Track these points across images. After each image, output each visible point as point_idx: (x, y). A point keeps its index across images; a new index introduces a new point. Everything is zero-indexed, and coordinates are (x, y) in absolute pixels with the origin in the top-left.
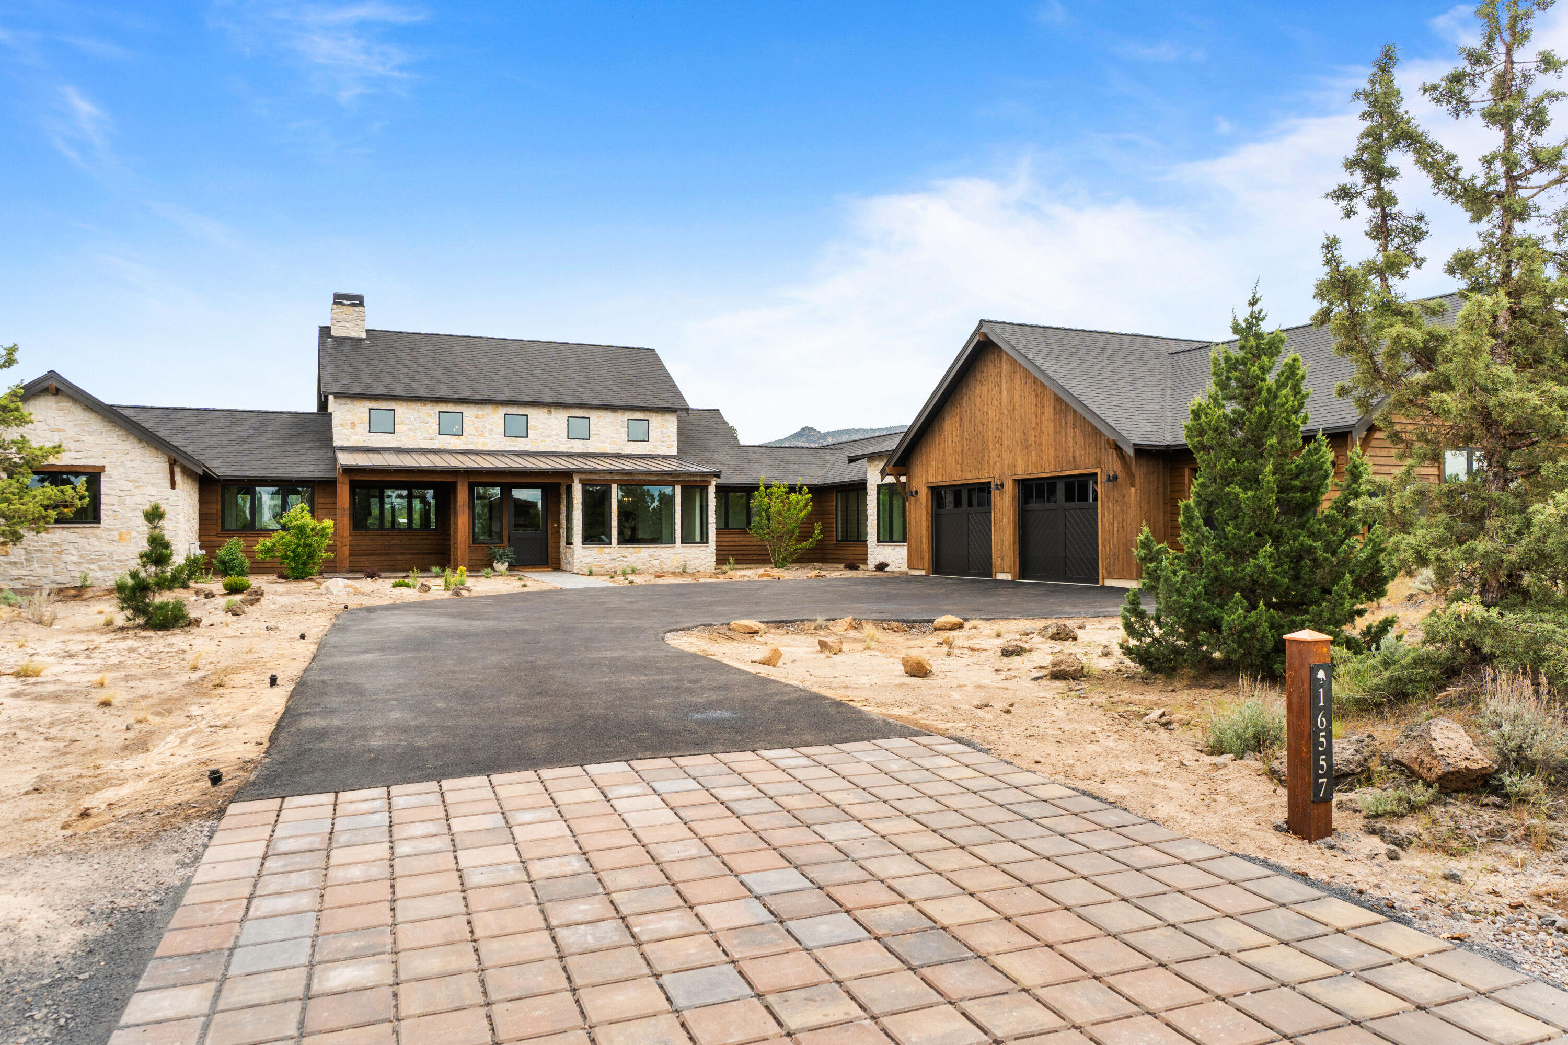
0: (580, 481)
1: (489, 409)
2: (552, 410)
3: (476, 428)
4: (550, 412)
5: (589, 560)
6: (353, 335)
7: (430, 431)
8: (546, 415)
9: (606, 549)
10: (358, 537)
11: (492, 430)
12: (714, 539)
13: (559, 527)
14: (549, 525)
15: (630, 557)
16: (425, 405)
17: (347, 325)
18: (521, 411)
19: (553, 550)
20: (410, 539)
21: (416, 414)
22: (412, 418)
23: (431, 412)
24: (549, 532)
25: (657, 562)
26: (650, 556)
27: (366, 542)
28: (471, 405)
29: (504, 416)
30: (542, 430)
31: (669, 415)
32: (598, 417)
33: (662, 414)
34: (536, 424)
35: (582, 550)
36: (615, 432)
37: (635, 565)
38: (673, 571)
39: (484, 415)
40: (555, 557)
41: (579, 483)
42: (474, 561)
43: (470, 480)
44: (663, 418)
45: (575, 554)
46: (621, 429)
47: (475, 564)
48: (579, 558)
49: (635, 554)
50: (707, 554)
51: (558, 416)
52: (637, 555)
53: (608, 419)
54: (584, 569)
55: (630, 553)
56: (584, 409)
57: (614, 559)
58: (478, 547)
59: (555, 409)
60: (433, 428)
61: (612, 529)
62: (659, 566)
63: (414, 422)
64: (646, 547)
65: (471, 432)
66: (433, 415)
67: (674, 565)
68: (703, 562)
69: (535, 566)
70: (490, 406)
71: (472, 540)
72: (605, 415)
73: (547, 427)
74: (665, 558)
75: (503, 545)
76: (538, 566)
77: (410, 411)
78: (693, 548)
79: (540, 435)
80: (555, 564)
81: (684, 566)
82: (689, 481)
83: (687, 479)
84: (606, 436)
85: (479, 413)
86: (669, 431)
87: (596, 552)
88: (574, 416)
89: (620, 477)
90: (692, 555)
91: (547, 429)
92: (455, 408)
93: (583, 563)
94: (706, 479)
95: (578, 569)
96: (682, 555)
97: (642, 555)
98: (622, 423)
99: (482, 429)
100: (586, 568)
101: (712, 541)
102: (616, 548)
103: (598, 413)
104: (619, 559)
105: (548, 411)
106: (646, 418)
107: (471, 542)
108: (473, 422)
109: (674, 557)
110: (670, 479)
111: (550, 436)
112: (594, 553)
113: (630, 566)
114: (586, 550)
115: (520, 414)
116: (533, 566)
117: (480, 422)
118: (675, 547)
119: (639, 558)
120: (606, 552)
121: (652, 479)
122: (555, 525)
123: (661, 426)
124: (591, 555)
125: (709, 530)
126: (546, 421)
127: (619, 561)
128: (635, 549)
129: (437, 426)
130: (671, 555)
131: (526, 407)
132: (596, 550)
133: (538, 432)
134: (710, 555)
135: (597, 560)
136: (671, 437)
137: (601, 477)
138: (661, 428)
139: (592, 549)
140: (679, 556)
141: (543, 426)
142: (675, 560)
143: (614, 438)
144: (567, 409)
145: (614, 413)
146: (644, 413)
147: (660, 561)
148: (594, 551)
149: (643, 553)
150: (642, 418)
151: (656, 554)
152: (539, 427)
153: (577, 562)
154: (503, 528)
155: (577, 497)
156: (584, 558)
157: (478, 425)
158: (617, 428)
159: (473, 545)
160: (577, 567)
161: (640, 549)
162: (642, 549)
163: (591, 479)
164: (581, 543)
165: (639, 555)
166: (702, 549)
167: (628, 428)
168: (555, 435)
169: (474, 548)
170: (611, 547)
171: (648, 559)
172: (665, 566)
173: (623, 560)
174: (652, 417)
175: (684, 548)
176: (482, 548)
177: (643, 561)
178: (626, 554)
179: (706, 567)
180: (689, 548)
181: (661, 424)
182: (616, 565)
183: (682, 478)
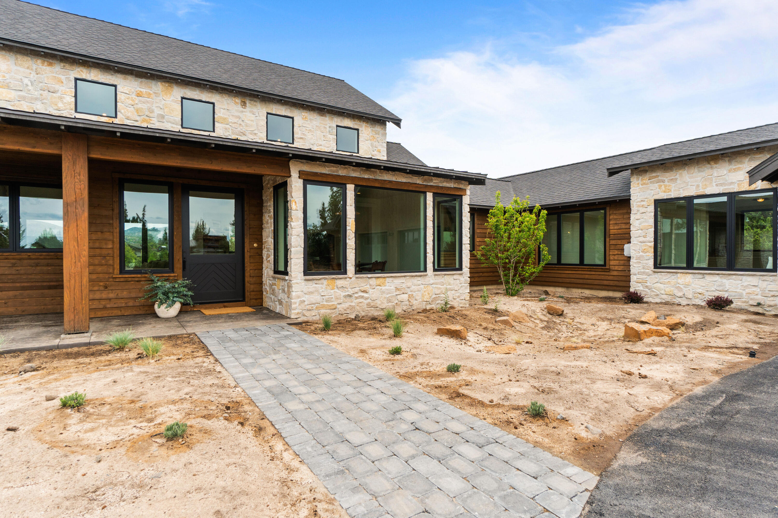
0: (302, 174)
1: (158, 86)
2: (248, 102)
3: (137, 111)
4: (244, 104)
5: (316, 298)
7: (60, 105)
8: (239, 108)
9: (341, 281)
11: (163, 117)
12: (468, 265)
13: (260, 248)
14: (247, 245)
15: (371, 291)
16: (50, 64)
18: (206, 96)
19: (253, 280)
20: (14, 265)
21: (33, 76)
23: (63, 78)
24: (247, 255)
25: (405, 297)
26: (397, 289)
28: (129, 77)
29: (180, 99)
30: (233, 125)
31: (379, 127)
32: (303, 118)
33: (372, 124)
34: (225, 116)
35: (303, 283)
36: (323, 139)
37: (378, 302)
38: (424, 308)
39: (150, 94)
40: (255, 290)
41: (299, 177)
42: (123, 301)
43: (94, 156)
44: (374, 129)
45: (293, 289)
46: (329, 136)
47: (123, 305)
48: (299, 297)
49: (378, 287)
50: (461, 284)
51: (255, 110)
52: (380, 287)
53: (315, 123)
54: (307, 313)
55: (370, 285)
56: (288, 107)
57: (350, 296)
58: (130, 279)
59: (250, 100)
60: (65, 101)
61: (348, 250)
62: (407, 303)
63: (30, 87)
64: (392, 277)
65: (129, 114)
66: (65, 82)
67: (425, 300)
68: (457, 294)
69: (225, 304)
70: (159, 83)
71: (118, 267)
72: (312, 118)
73: (240, 122)
74: (415, 292)
75: (172, 275)
76: (231, 303)
77: (22, 69)
78: (446, 276)
79: (230, 131)
80: (256, 299)
81: (436, 301)
82: (442, 188)
83: (441, 185)
84: (312, 142)
85: (142, 90)
86: (379, 144)
87: (324, 286)
88: (274, 113)
89: (359, 174)
90: (445, 286)
91: (240, 124)
92: (103, 76)
93: (306, 303)
94: (460, 187)
95: (298, 313)
96: (434, 286)
97: (387, 288)
98: (330, 129)
99: (147, 113)
100: (309, 312)
101: (466, 267)
102: (354, 279)
103: (303, 114)
104: (356, 295)
105: (242, 101)
106: (356, 127)
107: (117, 270)
108: (133, 100)
109: (425, 289)
110: (421, 183)
111: (244, 135)
112: (322, 288)
113: (372, 304)
114: (310, 283)
115: (204, 100)
116: (221, 305)
117: (144, 103)
118: (426, 275)
119: (383, 292)
120: (339, 286)
121: (400, 181)
122: (255, 245)
123: (371, 138)
124: (317, 291)
125: (463, 252)
126: (239, 114)
127: (357, 298)
128: (379, 279)
129: (73, 99)
130: (422, 286)
131: (212, 92)
132: (325, 282)
133: (228, 126)
134: (464, 284)
135: (327, 301)
136: (381, 151)
137: (331, 171)
138: (371, 140)
139: (320, 282)
140: (430, 288)
141: (235, 120)
142: (426, 293)
143: (321, 145)
144: (266, 103)
145: (322, 116)
146: (354, 121)
147: (409, 295)
148: (322, 284)
149: (388, 284)
150: (352, 126)
151: (404, 286)
152: (230, 120)
153: (296, 303)
154: (175, 248)
155: (297, 200)
156: (307, 296)
157: (140, 106)
158: (325, 134)
159: (120, 276)
160: (296, 311)
161: (384, 279)
162: (387, 279)
163: (317, 173)
164: (303, 273)
165: (383, 288)
166: (455, 277)
167: (336, 135)
168: (251, 134)
169: (122, 280)
170: (346, 278)
171: (395, 294)
172: (414, 302)
173: (362, 297)
174: (362, 126)
175: (436, 277)
176: (137, 279)
177: (388, 296)
178: (367, 287)
179: (460, 301)
180: (441, 277)
181: (371, 136)
182: (353, 304)
183: (434, 183)
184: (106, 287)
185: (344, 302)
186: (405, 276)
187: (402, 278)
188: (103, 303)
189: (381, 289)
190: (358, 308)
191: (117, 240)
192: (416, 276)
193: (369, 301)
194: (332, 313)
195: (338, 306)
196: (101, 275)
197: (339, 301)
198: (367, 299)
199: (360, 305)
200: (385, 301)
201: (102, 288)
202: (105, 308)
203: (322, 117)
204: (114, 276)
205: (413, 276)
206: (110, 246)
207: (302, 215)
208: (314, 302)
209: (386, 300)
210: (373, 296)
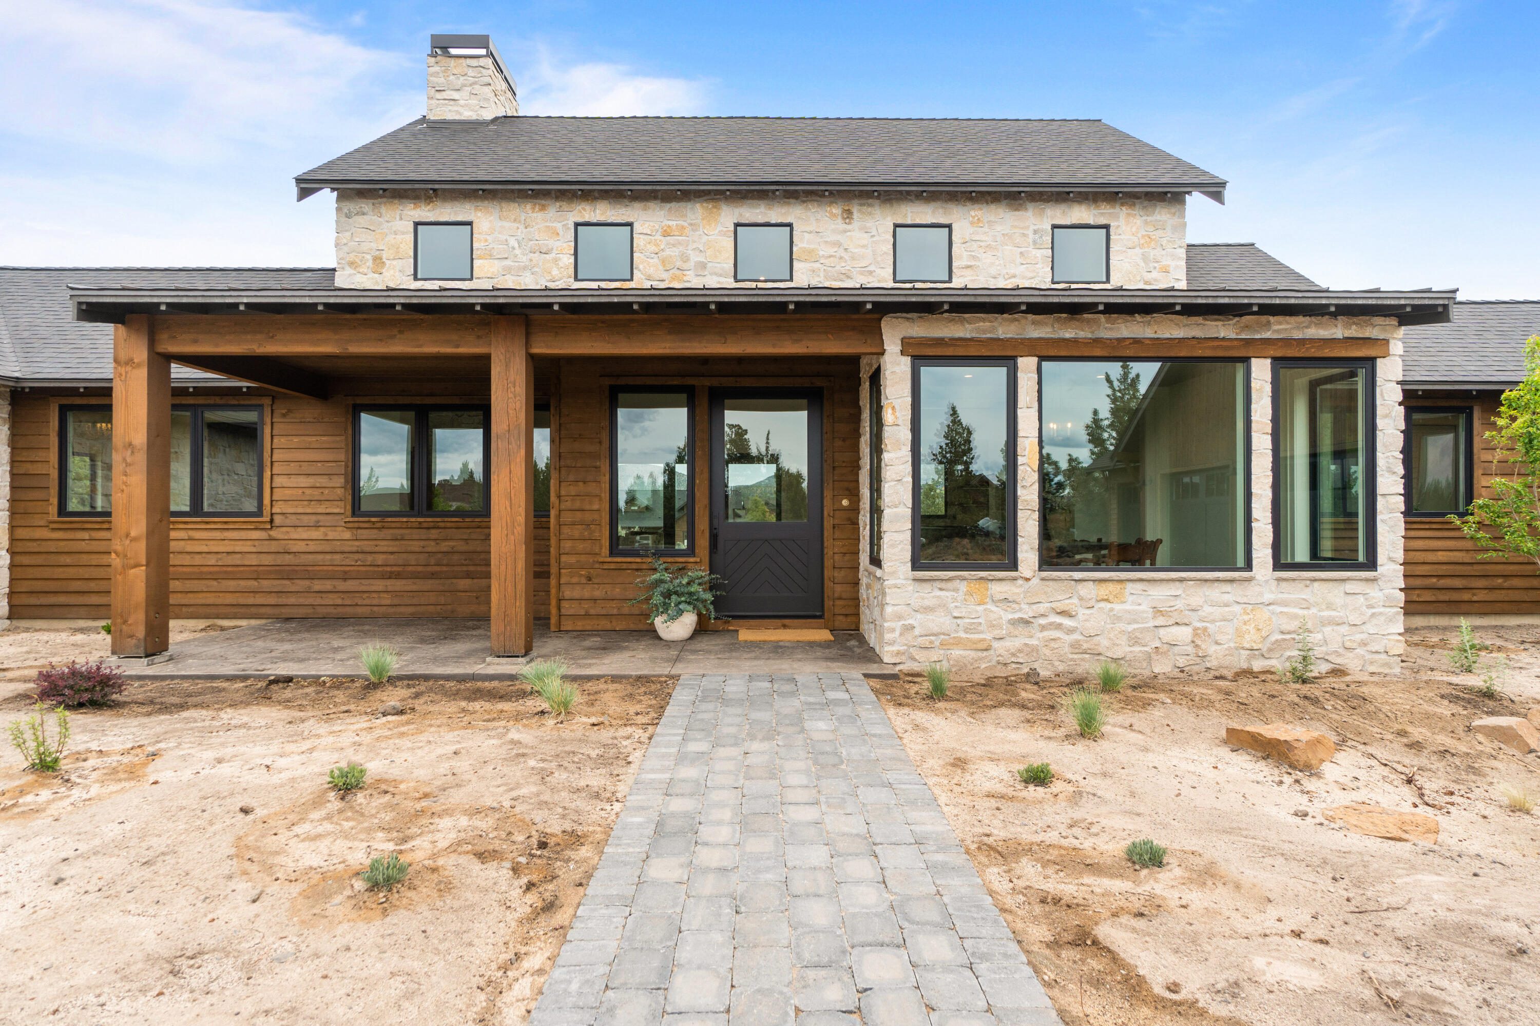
0: (907, 346)
1: (696, 212)
2: (855, 210)
3: (663, 262)
4: (848, 215)
5: (940, 621)
6: (468, 115)
7: (555, 272)
8: (840, 224)
9: (1001, 586)
10: (365, 534)
11: (703, 266)
12: (1400, 555)
13: (855, 509)
14: (827, 502)
15: (1082, 613)
16: (543, 208)
17: (456, 95)
18: (776, 213)
19: (839, 575)
21: (521, 232)
22: (513, 242)
23: (559, 226)
24: (828, 524)
27: (384, 546)
28: (651, 204)
29: (732, 228)
30: (827, 262)
31: (1164, 211)
32: (972, 223)
33: (1144, 208)
34: (812, 246)
35: (911, 587)
36: (1019, 260)
37: (1103, 643)
38: (1245, 666)
39: (683, 228)
40: (844, 595)
41: (903, 353)
42: (614, 604)
43: (535, 350)
44: (1149, 219)
45: (888, 599)
46: (1034, 252)
47: (615, 612)
48: (900, 617)
49: (1102, 604)
50: (1370, 607)
51: (870, 223)
52: (1109, 606)
53: (999, 228)
54: (920, 655)
55: (1081, 599)
56: (937, 204)
57: (1027, 622)
58: (625, 566)
59: (861, 205)
60: (561, 264)
61: (1020, 514)
62: (1190, 649)
63: (517, 252)
64: (1141, 580)
65: (651, 271)
66: (561, 233)
67: (1248, 646)
68: (1358, 637)
69: (787, 621)
70: (698, 205)
71: (608, 544)
72: (992, 218)
73: (841, 252)
74: (1213, 621)
75: (692, 560)
76: (796, 621)
77: (507, 224)
78: (1316, 584)
79: (822, 274)
80: (846, 615)
81: (1285, 649)
82: (1302, 342)
83: (1298, 335)
84: (993, 271)
85: (671, 223)
86: (1164, 252)
87: (960, 596)
88: (909, 222)
89: (1049, 329)
90: (1314, 610)
91: (841, 258)
92: (613, 212)
93: (917, 632)
94: (1367, 335)
95: (898, 653)
96: (1278, 609)
97: (1127, 607)
98: (1037, 236)
99: (679, 264)
100: (925, 652)
101: (1391, 559)
102: (1035, 581)
103: (973, 213)
104: (1042, 621)
105: (845, 211)
106: (1102, 221)
107: (606, 551)
108: (657, 245)
109: (1246, 618)
110: (1234, 336)
111: (849, 277)
112: (955, 600)
113: (1085, 646)
114: (927, 587)
115: (773, 222)
116: (779, 622)
117: (674, 245)
118: (1249, 580)
119: (1117, 618)
120: (998, 597)
121: (1167, 336)
122: (845, 502)
123: (1142, 241)
124: (943, 606)
125: (1379, 517)
126: (839, 237)
127: (1043, 628)
128: (1104, 585)
129: (572, 260)
130: (1237, 609)
131: (789, 204)
132: (963, 587)
133: (817, 265)
134: (1382, 610)
135: (966, 631)
136: (1171, 269)
137: (978, 330)
138: (1141, 246)
139: (949, 585)
140: (1265, 613)
141: (831, 251)
142: (1251, 627)
143: (1014, 276)
144: (892, 206)
145: (1017, 210)
146: (1098, 207)
147: (1195, 629)
148: (956, 590)
149: (1131, 598)
150: (1092, 222)
151: (1179, 604)
152: (821, 253)
153: (893, 630)
154: (697, 509)
155: (896, 402)
156: (919, 616)
157: (668, 252)
158: (1023, 250)
159: (609, 559)
160: (895, 648)
161: (1118, 586)
162: (1129, 585)
163: (942, 339)
164: (909, 564)
165: (1117, 607)
166: (1350, 587)
167: (1052, 248)
168: (862, 273)
169: (613, 566)
170: (1015, 579)
171: (1151, 624)
172: (1212, 649)
173: (1059, 626)
174: (1117, 217)
175: (1284, 584)
176: (634, 566)
177: (1130, 628)
178: (1072, 604)
179: (1369, 656)
180: (1301, 585)
181: (1143, 236)
182: (1034, 642)
183: (1277, 331)
184: (589, 579)
185: (1010, 635)
186: (1181, 580)
187: (1172, 585)
188: (586, 605)
189: (1112, 610)
190: (1047, 652)
191: (606, 496)
192: (1217, 580)
193: (1076, 636)
194: (981, 659)
195: (996, 644)
196: (583, 558)
197: (997, 633)
198: (1071, 631)
199: (1053, 644)
200: (1123, 641)
201: (584, 580)
202: (587, 615)
203: (1017, 213)
204: (601, 560)
205: (1206, 581)
206: (596, 507)
207: (909, 436)
208: (936, 630)
209: (1125, 638)
210: (1088, 624)
